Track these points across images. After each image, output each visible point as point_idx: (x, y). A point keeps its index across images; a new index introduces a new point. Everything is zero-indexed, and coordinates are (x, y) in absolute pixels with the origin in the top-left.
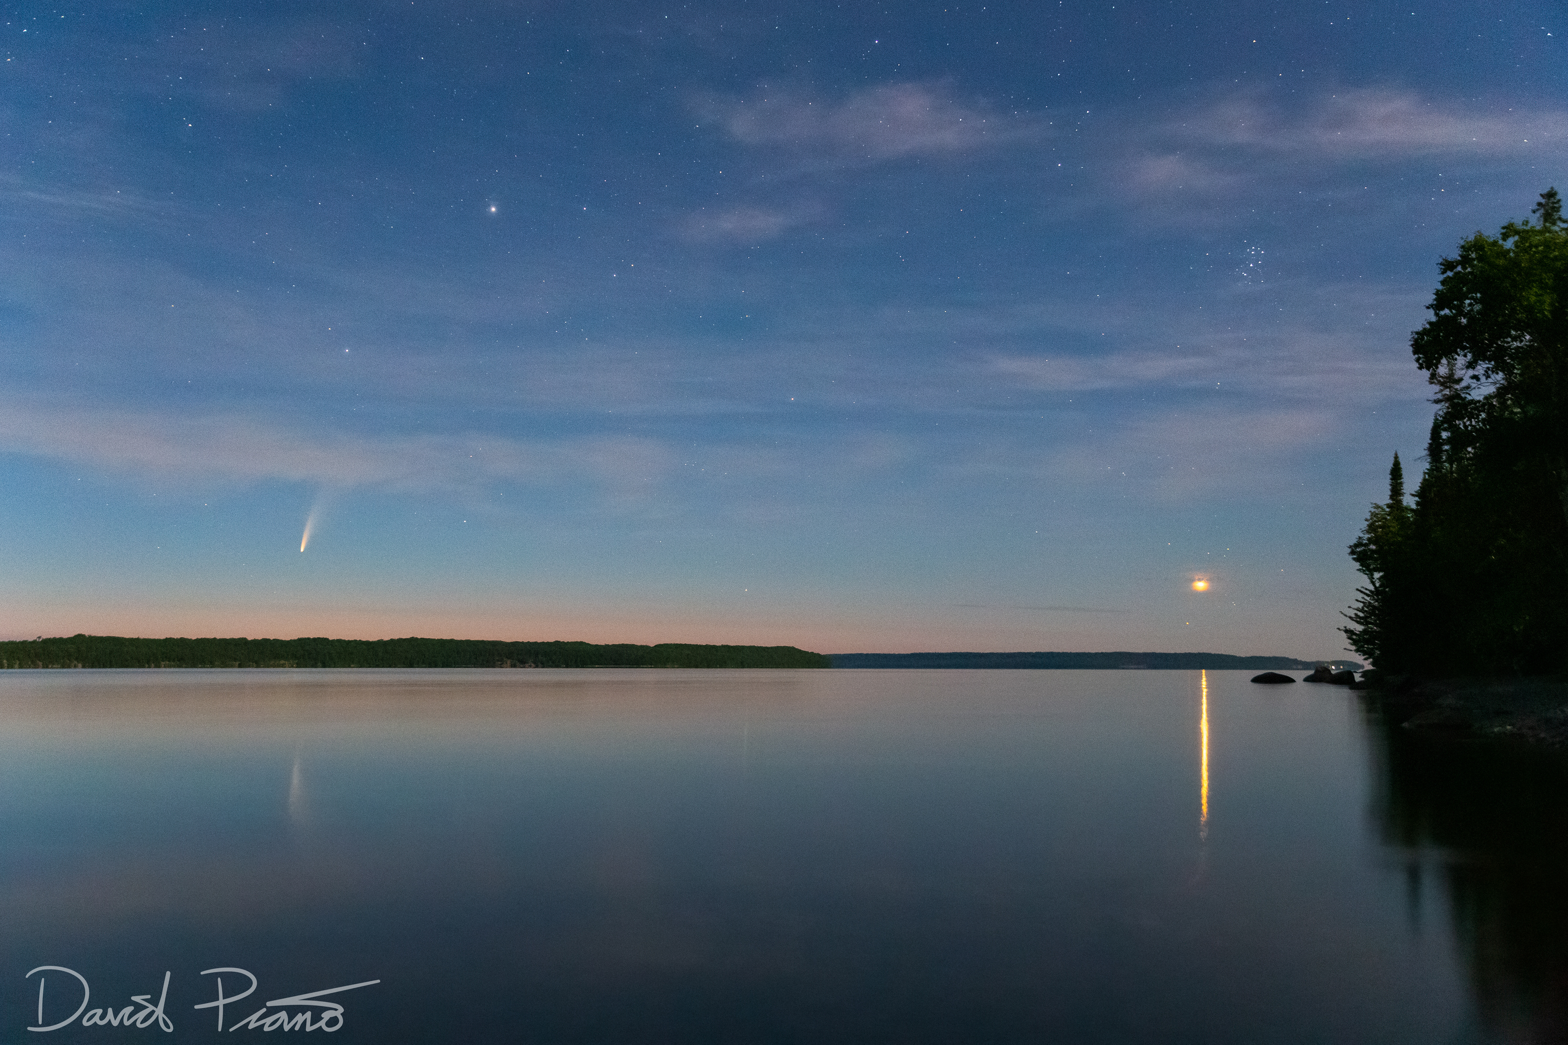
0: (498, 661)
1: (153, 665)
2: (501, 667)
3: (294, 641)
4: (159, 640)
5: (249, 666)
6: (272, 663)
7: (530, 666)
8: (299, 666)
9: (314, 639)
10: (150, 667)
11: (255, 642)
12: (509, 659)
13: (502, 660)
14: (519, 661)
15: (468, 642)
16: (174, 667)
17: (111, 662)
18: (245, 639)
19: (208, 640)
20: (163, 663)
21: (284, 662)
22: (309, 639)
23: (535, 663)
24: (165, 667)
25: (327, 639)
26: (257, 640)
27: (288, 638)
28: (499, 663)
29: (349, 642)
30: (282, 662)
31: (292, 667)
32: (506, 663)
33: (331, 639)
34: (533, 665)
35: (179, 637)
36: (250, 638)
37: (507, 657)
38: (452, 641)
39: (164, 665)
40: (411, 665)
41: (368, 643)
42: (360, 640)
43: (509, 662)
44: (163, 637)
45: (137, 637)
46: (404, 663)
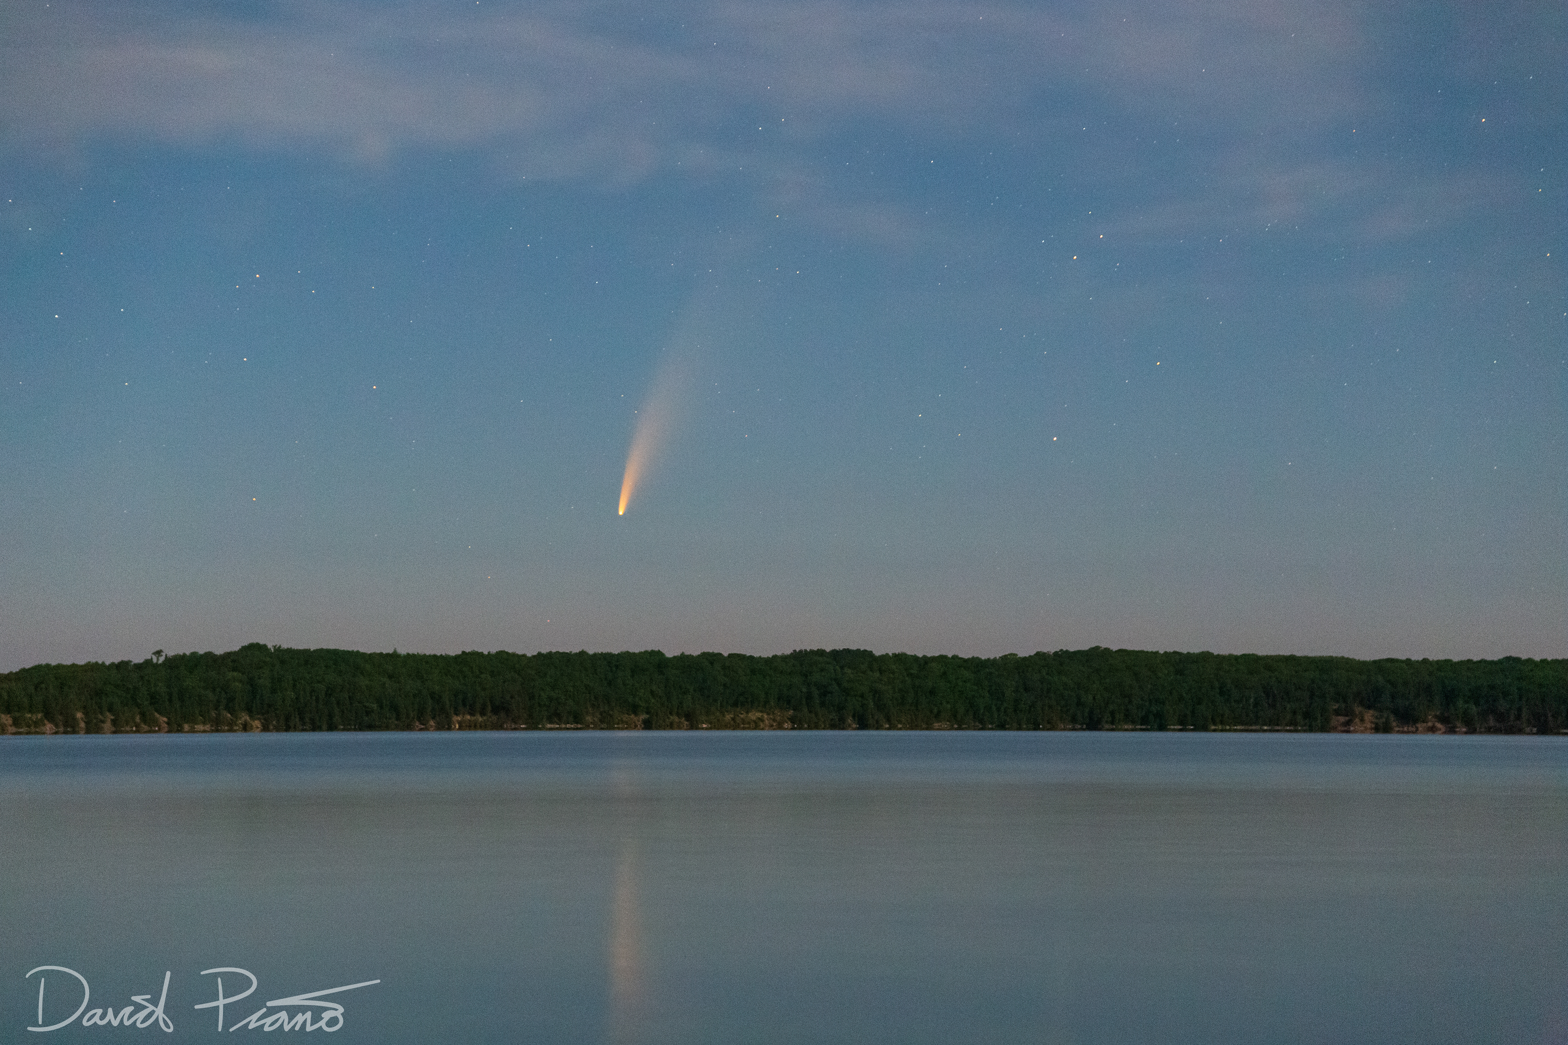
0: (1337, 713)
1: (432, 723)
2: (1348, 732)
3: (784, 658)
4: (445, 659)
5: (671, 727)
6: (728, 717)
7: (1433, 730)
8: (797, 724)
9: (835, 654)
10: (426, 729)
11: (685, 662)
12: (1369, 708)
13: (1349, 714)
14: (1396, 712)
15: (1251, 662)
16: (484, 727)
17: (331, 716)
18: (659, 653)
19: (566, 657)
20: (456, 719)
21: (759, 715)
22: (821, 653)
23: (1444, 720)
24: (461, 728)
25: (866, 655)
26: (690, 657)
27: (766, 653)
28: (1342, 719)
29: (926, 661)
30: (754, 715)
31: (780, 727)
32: (1362, 720)
33: (877, 653)
34: (1439, 725)
35: (494, 651)
36: (670, 653)
37: (1361, 703)
38: (1206, 657)
39: (460, 723)
40: (1093, 725)
41: (976, 665)
42: (955, 657)
43: (1369, 715)
44: (453, 651)
45: (391, 651)
46: (1074, 720)
